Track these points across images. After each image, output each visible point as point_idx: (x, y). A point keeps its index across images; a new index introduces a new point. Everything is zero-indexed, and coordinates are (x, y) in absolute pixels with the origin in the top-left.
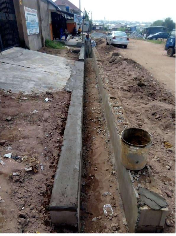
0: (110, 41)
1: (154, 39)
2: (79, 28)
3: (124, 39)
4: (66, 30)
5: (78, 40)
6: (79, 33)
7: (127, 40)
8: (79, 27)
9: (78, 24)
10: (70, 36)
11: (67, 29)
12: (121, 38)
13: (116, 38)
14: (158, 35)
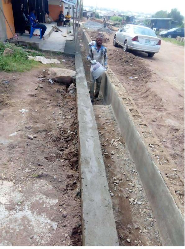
0: (125, 43)
1: (170, 37)
2: (68, 13)
3: (153, 43)
4: (47, 15)
5: (67, 35)
6: (68, 21)
7: (157, 44)
8: (67, 11)
9: (66, 8)
10: (53, 27)
11: (48, 13)
12: (148, 41)
13: (139, 39)
14: (174, 32)
